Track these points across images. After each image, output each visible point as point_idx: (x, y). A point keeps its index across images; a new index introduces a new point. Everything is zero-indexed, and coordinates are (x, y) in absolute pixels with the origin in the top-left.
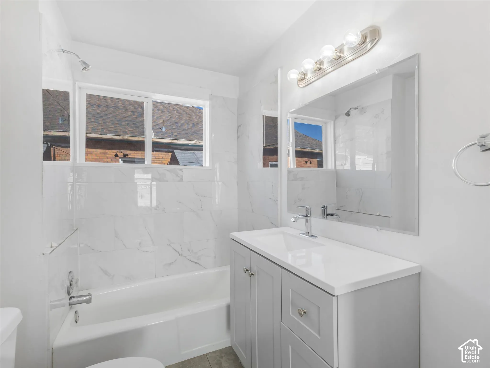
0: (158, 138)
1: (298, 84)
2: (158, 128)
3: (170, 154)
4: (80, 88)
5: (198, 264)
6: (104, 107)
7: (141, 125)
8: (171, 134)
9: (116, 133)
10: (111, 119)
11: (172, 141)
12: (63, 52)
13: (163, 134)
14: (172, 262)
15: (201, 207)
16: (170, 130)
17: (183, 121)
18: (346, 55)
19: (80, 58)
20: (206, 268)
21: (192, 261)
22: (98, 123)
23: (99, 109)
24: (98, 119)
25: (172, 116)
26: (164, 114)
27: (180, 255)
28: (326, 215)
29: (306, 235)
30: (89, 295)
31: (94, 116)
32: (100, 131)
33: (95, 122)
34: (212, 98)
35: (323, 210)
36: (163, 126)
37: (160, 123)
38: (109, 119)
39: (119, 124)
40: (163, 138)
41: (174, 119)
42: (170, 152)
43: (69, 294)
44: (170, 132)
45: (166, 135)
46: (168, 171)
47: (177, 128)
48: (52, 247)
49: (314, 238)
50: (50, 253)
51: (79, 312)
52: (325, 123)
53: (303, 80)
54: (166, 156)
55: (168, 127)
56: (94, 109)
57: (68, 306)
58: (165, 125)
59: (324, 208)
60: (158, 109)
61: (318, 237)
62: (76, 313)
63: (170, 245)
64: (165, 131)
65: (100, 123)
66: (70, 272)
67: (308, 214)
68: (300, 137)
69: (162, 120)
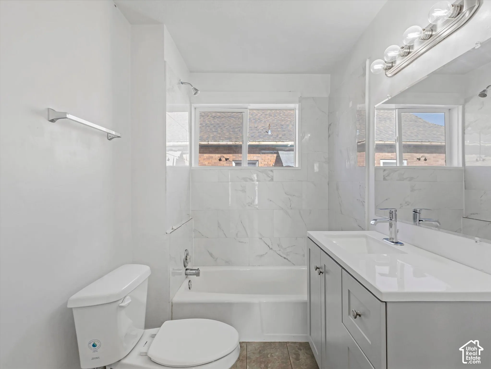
0: (264, 141)
1: (386, 74)
2: (265, 131)
3: (275, 155)
4: (195, 108)
5: (287, 259)
6: (223, 117)
7: (250, 130)
8: (276, 136)
9: (230, 139)
10: (227, 128)
11: (277, 142)
12: (182, 84)
13: (269, 137)
14: (264, 254)
15: (290, 206)
16: (276, 133)
17: (288, 123)
18: (440, 32)
19: (192, 86)
20: (295, 265)
21: (281, 256)
22: (217, 132)
23: (219, 120)
24: (217, 129)
25: (278, 119)
26: (271, 118)
27: (270, 249)
28: (418, 220)
29: (390, 241)
30: (198, 270)
31: (214, 127)
32: (218, 138)
33: (215, 131)
34: (301, 100)
35: (414, 214)
36: (269, 129)
37: (267, 126)
38: (226, 128)
39: (233, 131)
40: (269, 141)
41: (280, 122)
42: (275, 153)
43: (185, 266)
44: (275, 134)
45: (272, 138)
46: (260, 172)
47: (283, 130)
48: (172, 229)
49: (399, 244)
50: (170, 233)
51: (192, 281)
52: (449, 109)
53: (390, 68)
54: (272, 157)
55: (274, 130)
56: (215, 120)
57: (185, 276)
58: (271, 128)
59: (415, 212)
60: (266, 114)
61: (404, 244)
62: (189, 281)
63: (261, 238)
64: (271, 134)
65: (219, 132)
66: (186, 250)
67: (392, 218)
68: (429, 127)
69: (268, 124)
